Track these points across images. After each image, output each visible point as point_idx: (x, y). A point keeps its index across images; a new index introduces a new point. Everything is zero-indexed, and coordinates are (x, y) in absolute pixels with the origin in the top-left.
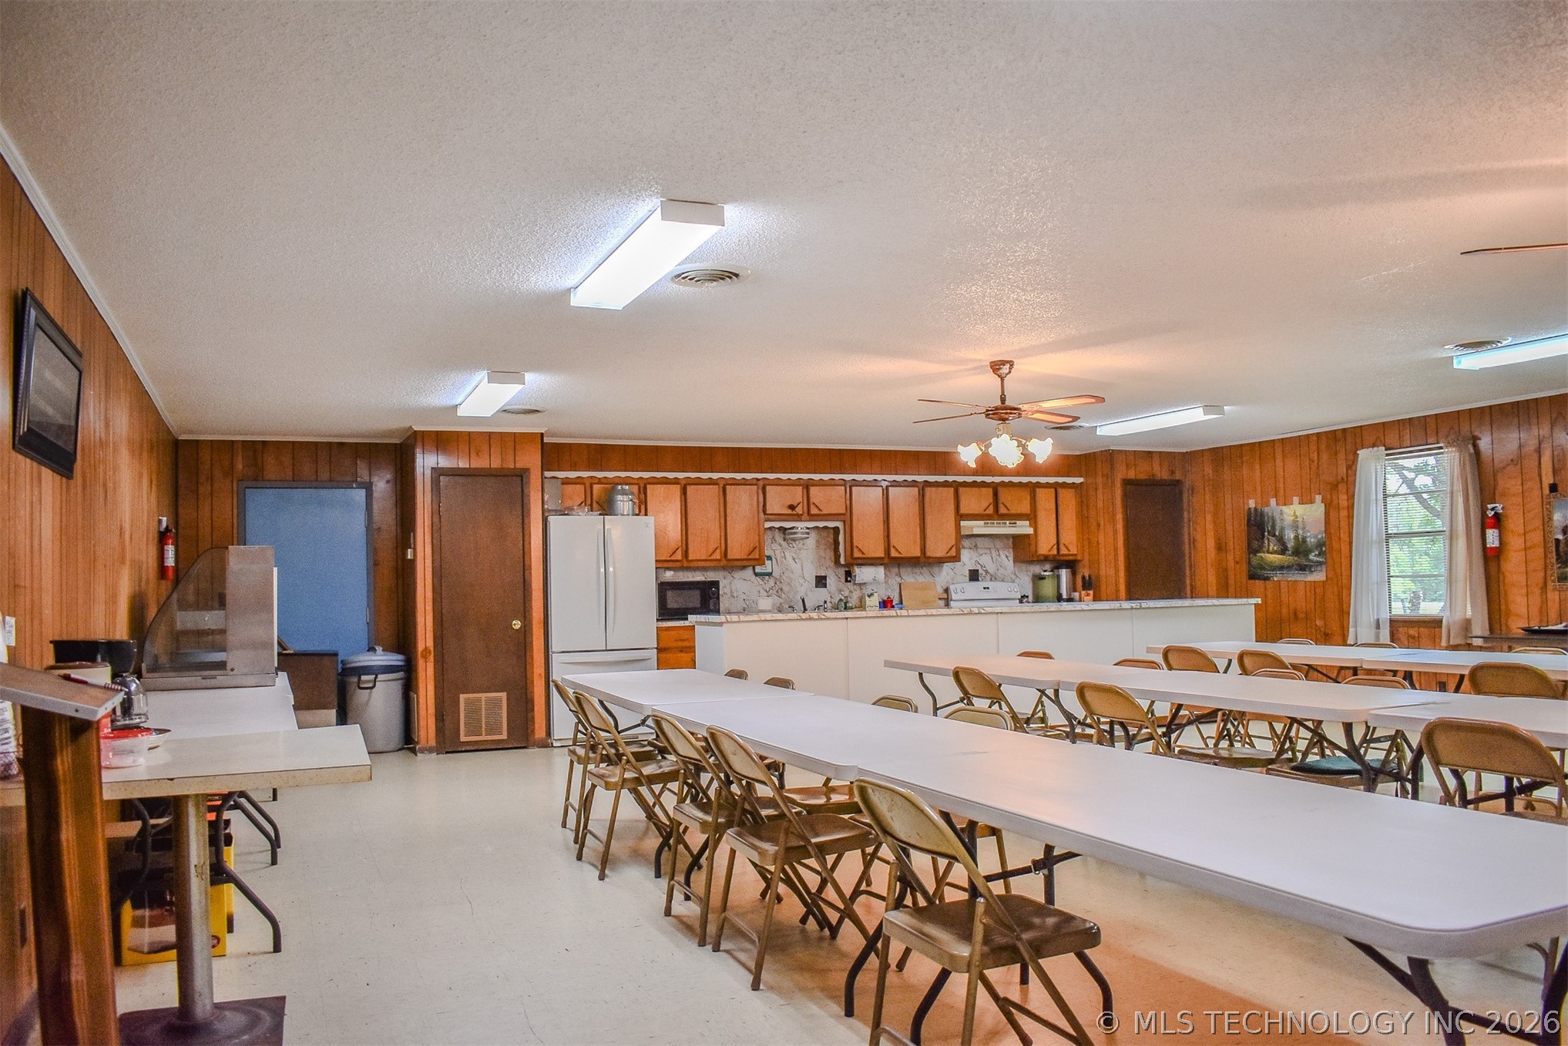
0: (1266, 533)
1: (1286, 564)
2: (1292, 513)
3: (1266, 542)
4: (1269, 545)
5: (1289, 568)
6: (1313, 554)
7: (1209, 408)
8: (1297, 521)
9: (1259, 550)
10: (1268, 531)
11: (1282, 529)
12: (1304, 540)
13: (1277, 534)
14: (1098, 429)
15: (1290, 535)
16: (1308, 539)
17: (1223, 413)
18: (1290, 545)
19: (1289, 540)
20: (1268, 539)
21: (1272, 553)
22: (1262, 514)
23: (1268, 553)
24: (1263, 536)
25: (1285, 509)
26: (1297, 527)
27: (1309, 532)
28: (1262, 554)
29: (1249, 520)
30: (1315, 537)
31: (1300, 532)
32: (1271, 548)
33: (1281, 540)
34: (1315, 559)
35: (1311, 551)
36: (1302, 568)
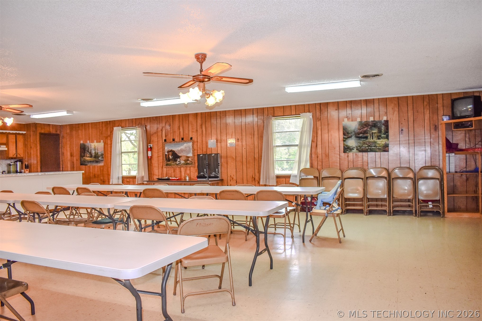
0: (86, 151)
1: (92, 161)
2: (94, 145)
3: (86, 154)
4: (87, 155)
5: (93, 162)
6: (100, 158)
7: (68, 112)
8: (96, 148)
9: (84, 156)
10: (87, 151)
11: (91, 150)
12: (97, 153)
13: (89, 151)
14: (31, 116)
15: (93, 152)
16: (99, 153)
17: (73, 113)
18: (93, 155)
19: (93, 153)
20: (87, 153)
21: (88, 157)
22: (85, 146)
23: (86, 157)
24: (85, 152)
25: (92, 144)
26: (96, 149)
27: (99, 151)
28: (85, 158)
29: (81, 147)
30: (101, 152)
31: (96, 151)
32: (87, 156)
33: (90, 153)
34: (100, 159)
35: (100, 157)
36: (97, 162)
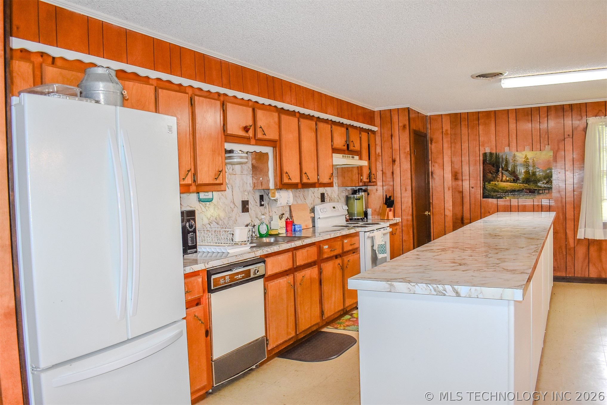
0: (500, 169)
1: (517, 189)
2: (524, 157)
3: (500, 174)
4: (502, 177)
5: (520, 191)
6: (541, 183)
8: (528, 162)
9: (494, 179)
10: (503, 169)
11: (515, 166)
12: (534, 174)
13: (510, 169)
15: (521, 171)
16: (537, 173)
18: (522, 176)
19: (520, 173)
20: (502, 173)
21: (505, 182)
22: (497, 157)
23: (502, 181)
24: (498, 171)
25: (518, 154)
26: (529, 166)
27: (538, 168)
28: (496, 183)
29: (484, 162)
30: (543, 171)
31: (531, 169)
32: (504, 178)
33: (513, 173)
34: (543, 185)
35: (539, 181)
36: (532, 192)
